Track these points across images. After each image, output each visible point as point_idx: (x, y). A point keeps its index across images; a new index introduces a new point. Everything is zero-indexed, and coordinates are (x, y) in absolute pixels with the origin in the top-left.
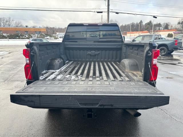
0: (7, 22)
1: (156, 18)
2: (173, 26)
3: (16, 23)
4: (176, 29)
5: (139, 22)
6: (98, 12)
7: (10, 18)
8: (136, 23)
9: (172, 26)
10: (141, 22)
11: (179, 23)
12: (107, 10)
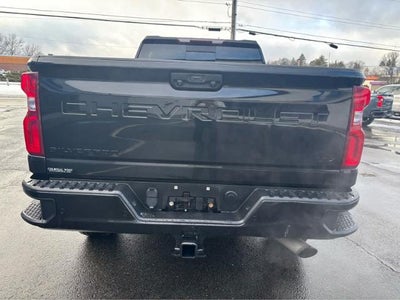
0: (7, 44)
1: (336, 47)
2: (371, 70)
3: (28, 48)
4: (376, 76)
5: (297, 58)
6: (210, 29)
7: (14, 37)
8: (290, 59)
9: (367, 70)
10: (302, 58)
11: (382, 64)
12: (230, 25)
